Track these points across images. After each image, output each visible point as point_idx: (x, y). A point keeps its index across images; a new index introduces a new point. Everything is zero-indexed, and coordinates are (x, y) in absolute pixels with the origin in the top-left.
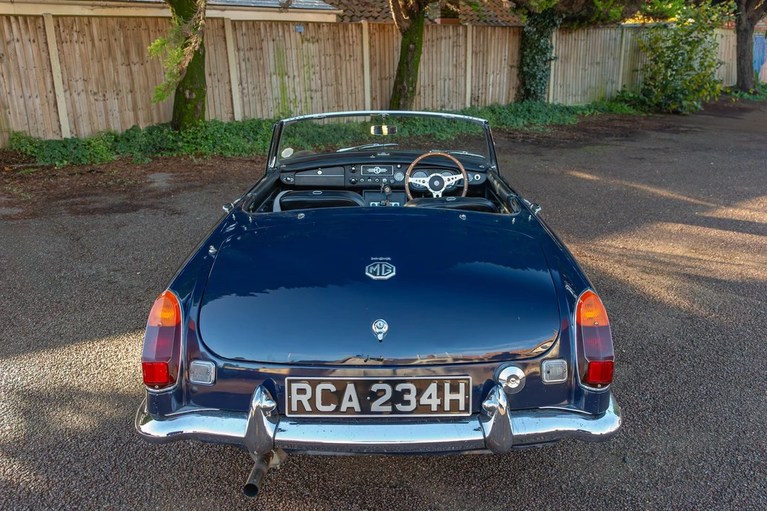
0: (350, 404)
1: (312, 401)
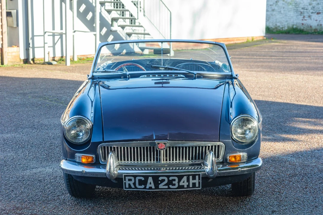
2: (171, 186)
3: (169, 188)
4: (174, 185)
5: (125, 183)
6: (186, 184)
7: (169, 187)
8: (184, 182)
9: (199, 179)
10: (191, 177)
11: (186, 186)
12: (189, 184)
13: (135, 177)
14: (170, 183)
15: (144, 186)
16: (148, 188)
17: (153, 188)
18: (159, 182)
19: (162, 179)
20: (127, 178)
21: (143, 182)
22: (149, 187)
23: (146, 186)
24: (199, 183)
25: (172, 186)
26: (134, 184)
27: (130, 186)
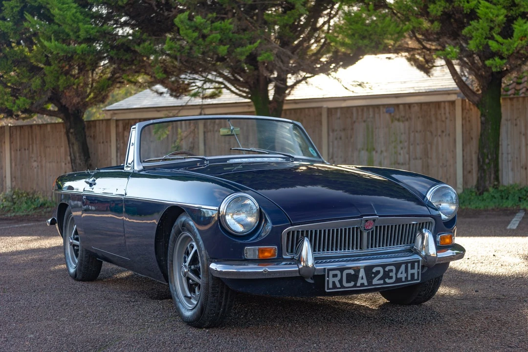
2: (387, 280)
3: (385, 283)
4: (391, 278)
5: (328, 281)
6: (403, 276)
7: (384, 281)
8: (402, 273)
9: (418, 268)
10: (409, 265)
11: (403, 280)
12: (407, 275)
13: (342, 270)
14: (387, 275)
15: (354, 283)
16: (359, 285)
17: (365, 285)
18: (373, 275)
19: (376, 271)
20: (331, 273)
21: (353, 278)
22: (361, 284)
23: (357, 283)
24: (418, 272)
25: (389, 279)
26: (341, 281)
27: (334, 286)
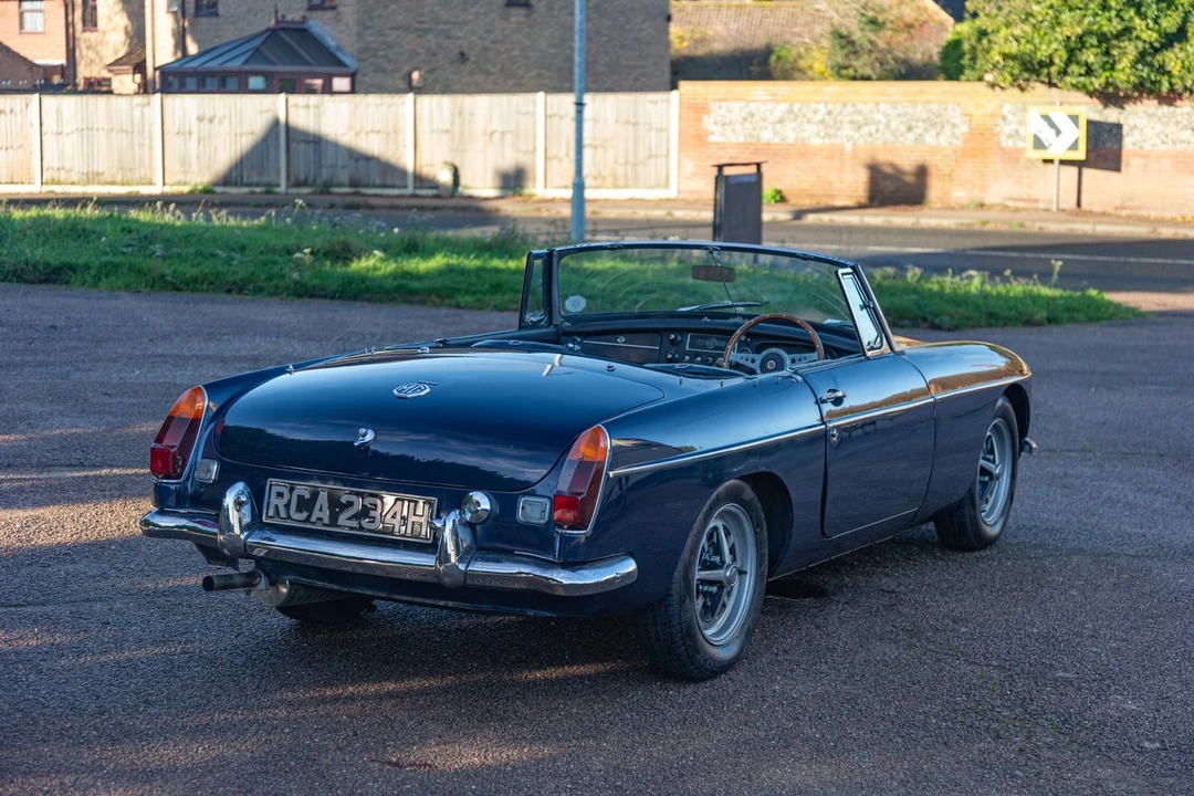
0: (320, 515)
1: (287, 506)
